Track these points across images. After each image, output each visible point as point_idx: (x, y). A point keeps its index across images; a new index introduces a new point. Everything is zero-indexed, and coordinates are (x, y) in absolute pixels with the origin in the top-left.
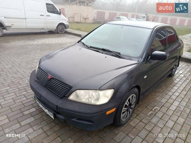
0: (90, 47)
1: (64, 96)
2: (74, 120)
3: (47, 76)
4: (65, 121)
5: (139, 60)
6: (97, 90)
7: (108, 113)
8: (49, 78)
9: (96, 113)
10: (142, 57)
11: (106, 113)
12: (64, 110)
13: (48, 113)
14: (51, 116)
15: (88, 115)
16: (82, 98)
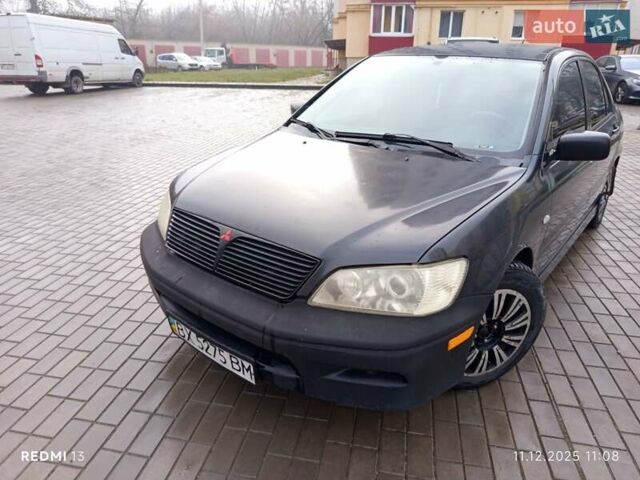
0: (338, 136)
1: (295, 297)
2: (333, 376)
3: (218, 234)
4: (300, 388)
5: (522, 161)
6: (410, 264)
7: (454, 343)
8: (228, 239)
9: (417, 344)
10: (530, 153)
11: (447, 345)
12: (301, 345)
13: (228, 366)
14: (240, 374)
15: (389, 355)
16: (358, 296)
